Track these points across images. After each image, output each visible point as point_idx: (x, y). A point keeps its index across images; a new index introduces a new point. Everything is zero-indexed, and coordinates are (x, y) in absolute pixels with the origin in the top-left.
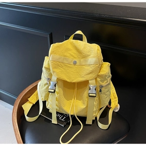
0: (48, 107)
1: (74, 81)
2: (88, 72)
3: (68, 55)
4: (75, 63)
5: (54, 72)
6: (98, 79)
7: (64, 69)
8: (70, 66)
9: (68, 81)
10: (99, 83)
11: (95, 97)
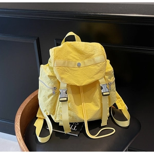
0: (56, 120)
1: (83, 84)
2: (96, 71)
3: (71, 58)
4: (79, 65)
5: (62, 78)
6: (106, 77)
7: (70, 73)
8: (75, 69)
9: (78, 85)
10: (108, 80)
11: (109, 95)
